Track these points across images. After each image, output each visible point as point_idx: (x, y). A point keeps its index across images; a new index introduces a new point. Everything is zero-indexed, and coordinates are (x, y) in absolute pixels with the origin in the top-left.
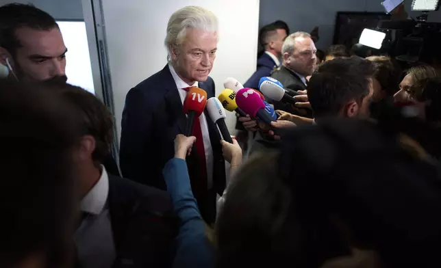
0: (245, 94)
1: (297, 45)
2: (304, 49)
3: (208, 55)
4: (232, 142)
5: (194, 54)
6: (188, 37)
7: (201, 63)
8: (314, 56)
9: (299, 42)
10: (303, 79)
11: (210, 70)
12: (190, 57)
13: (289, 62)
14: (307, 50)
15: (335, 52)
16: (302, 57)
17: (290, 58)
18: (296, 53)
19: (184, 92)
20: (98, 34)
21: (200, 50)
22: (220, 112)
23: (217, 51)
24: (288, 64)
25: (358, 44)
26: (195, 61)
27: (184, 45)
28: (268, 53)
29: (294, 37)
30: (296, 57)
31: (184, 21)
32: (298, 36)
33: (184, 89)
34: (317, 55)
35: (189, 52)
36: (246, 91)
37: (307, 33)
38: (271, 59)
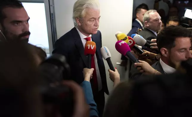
0: (120, 44)
1: (151, 17)
2: (155, 18)
3: (97, 20)
4: (114, 71)
5: (91, 21)
6: (87, 13)
7: (94, 25)
8: (160, 21)
9: (152, 15)
10: (155, 33)
11: (98, 28)
12: (89, 23)
13: (148, 26)
14: (156, 19)
15: (173, 19)
16: (154, 22)
17: (148, 23)
18: (151, 20)
19: (85, 40)
20: (51, 10)
21: (93, 18)
22: (108, 54)
23: (100, 18)
24: (147, 27)
25: (183, 17)
26: (91, 25)
27: (85, 17)
28: (137, 20)
29: (149, 13)
30: (151, 22)
31: (85, 5)
32: (151, 12)
33: (84, 39)
34: (161, 20)
35: (88, 21)
36: (121, 42)
37: (155, 10)
38: (139, 23)
